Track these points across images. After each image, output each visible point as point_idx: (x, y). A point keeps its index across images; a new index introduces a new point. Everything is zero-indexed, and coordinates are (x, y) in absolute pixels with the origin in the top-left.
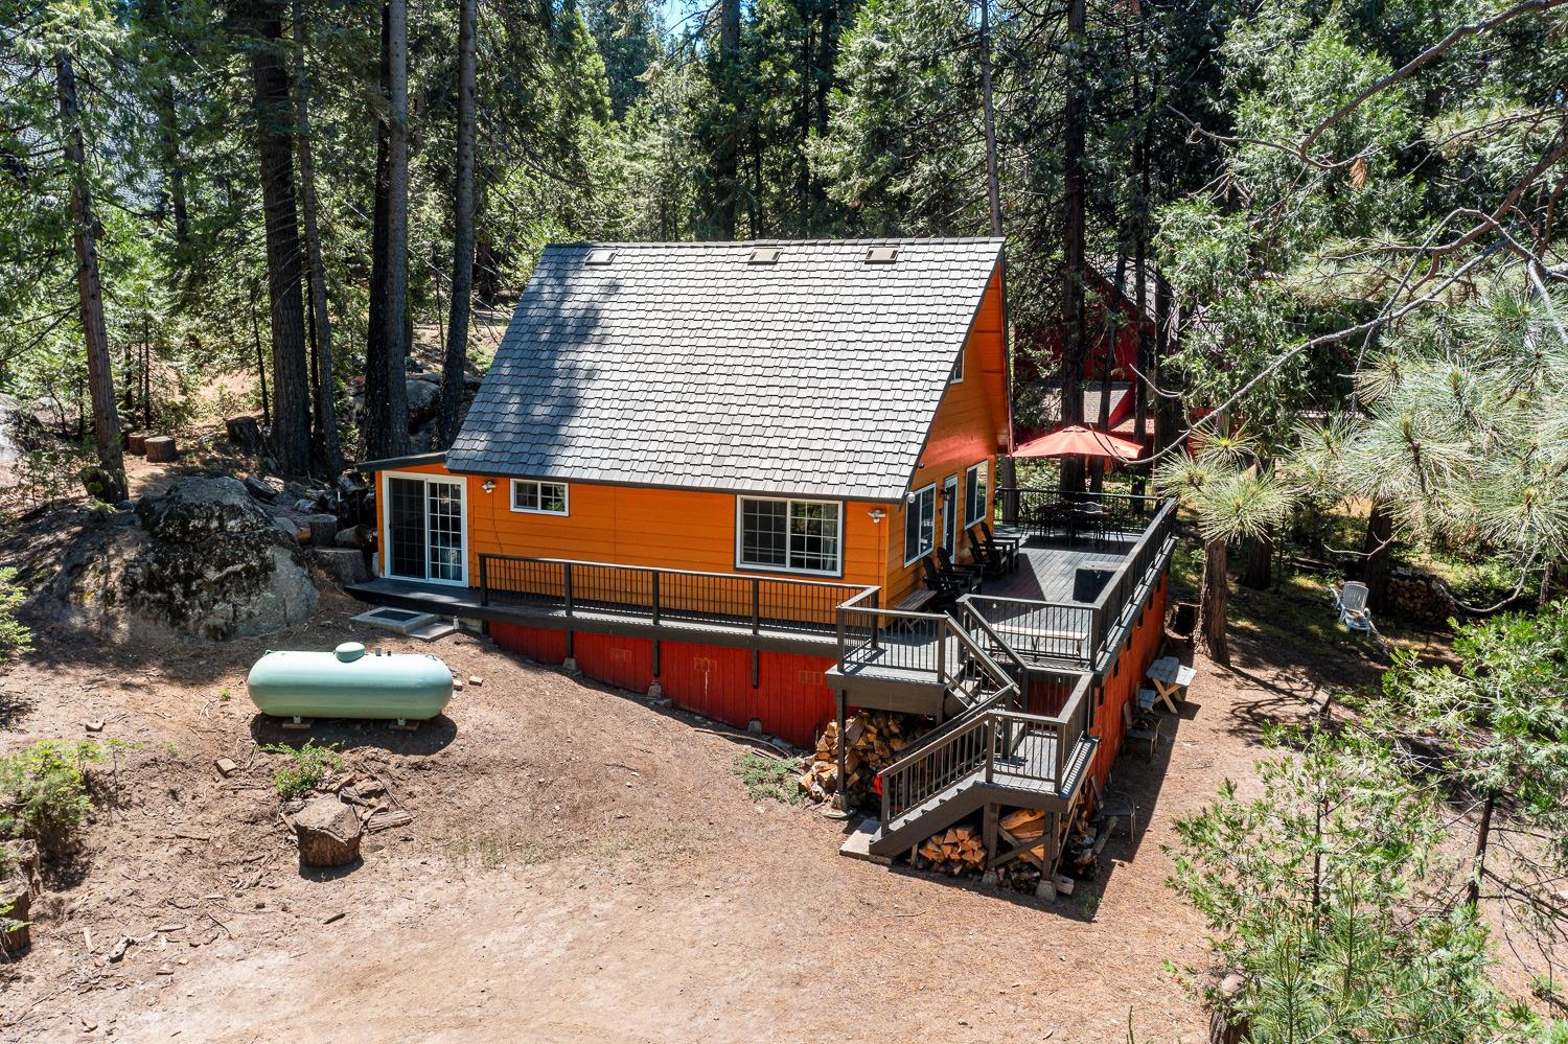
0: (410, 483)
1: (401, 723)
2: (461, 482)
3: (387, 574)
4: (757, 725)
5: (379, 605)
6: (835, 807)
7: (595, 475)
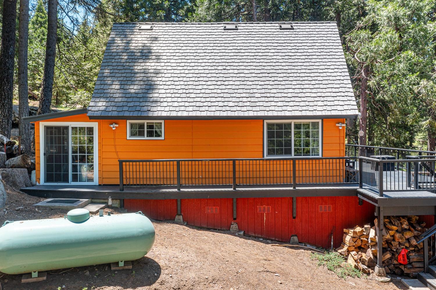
0: (58, 128)
1: (121, 264)
2: (95, 125)
3: (42, 182)
4: (296, 239)
5: (46, 197)
6: (380, 275)
7: (185, 114)
